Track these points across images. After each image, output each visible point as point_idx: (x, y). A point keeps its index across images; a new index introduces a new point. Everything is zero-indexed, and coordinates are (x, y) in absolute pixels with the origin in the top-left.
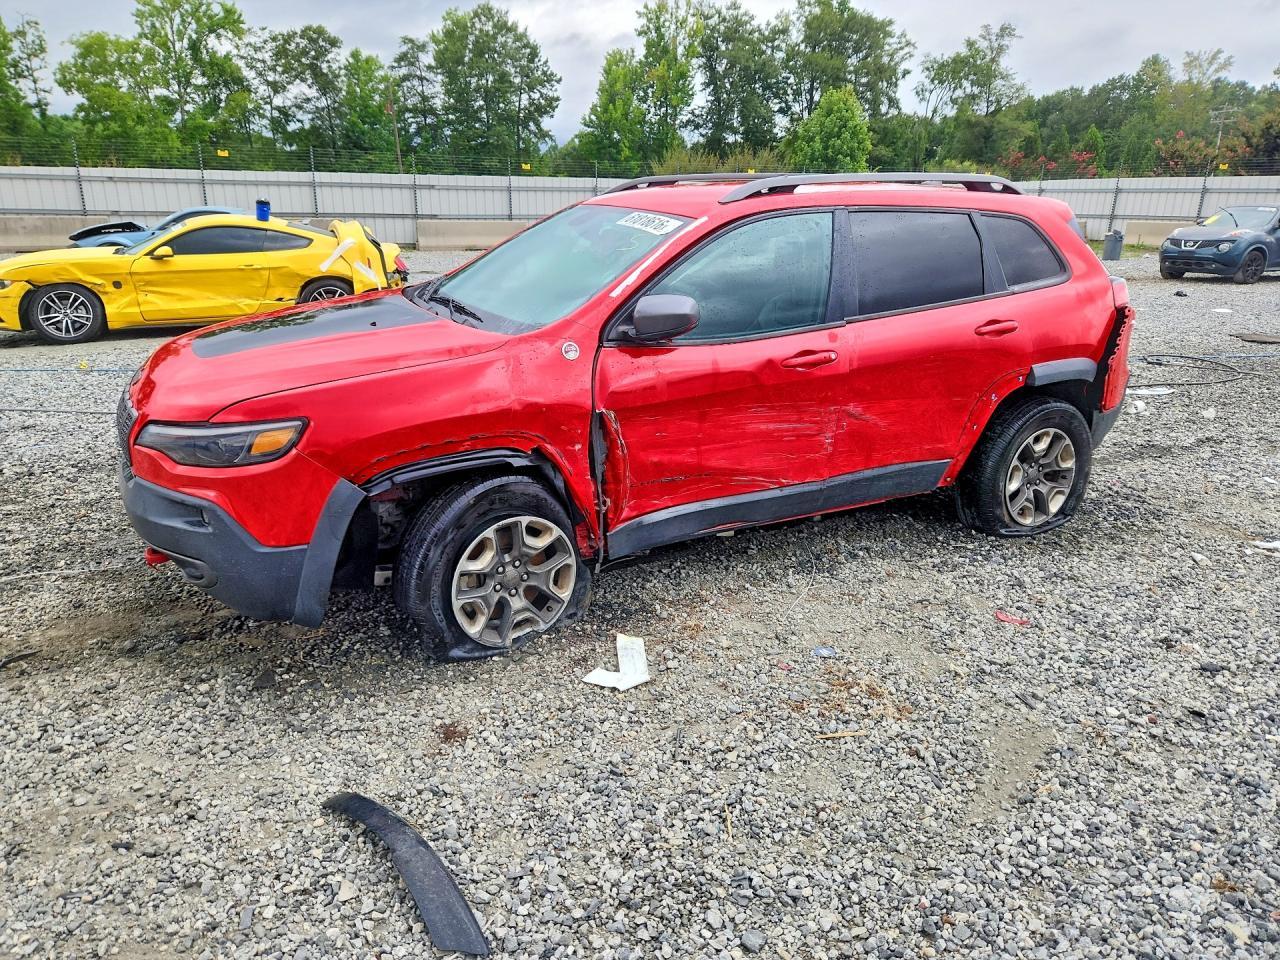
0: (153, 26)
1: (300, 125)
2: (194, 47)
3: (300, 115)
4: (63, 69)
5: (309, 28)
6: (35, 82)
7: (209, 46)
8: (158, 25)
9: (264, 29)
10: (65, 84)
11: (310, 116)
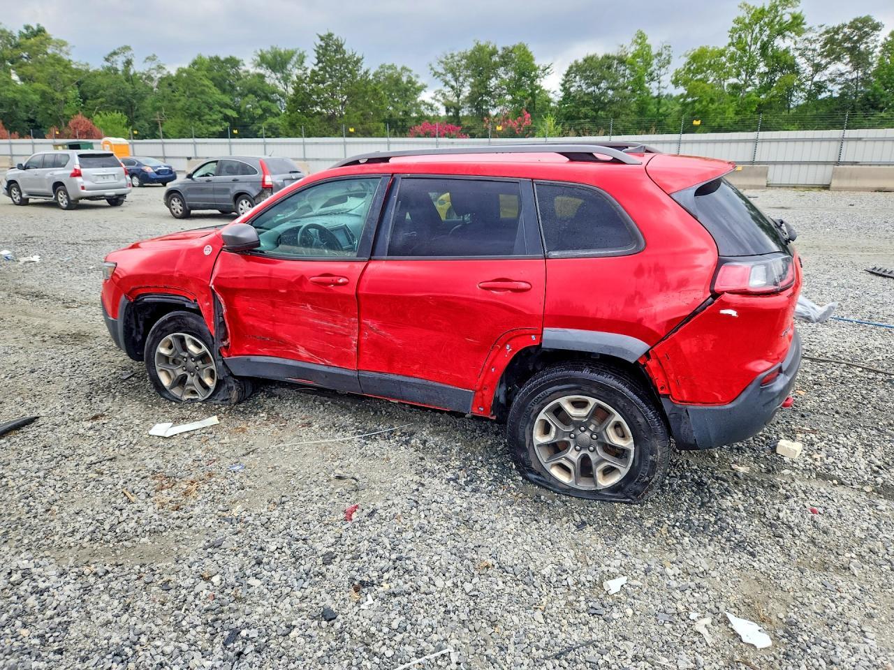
0: (740, 37)
1: (830, 94)
2: (764, 47)
3: (830, 86)
4: (677, 73)
5: (856, 20)
6: (659, 82)
7: (775, 45)
8: (743, 35)
9: (822, 26)
10: (676, 83)
11: (840, 87)
